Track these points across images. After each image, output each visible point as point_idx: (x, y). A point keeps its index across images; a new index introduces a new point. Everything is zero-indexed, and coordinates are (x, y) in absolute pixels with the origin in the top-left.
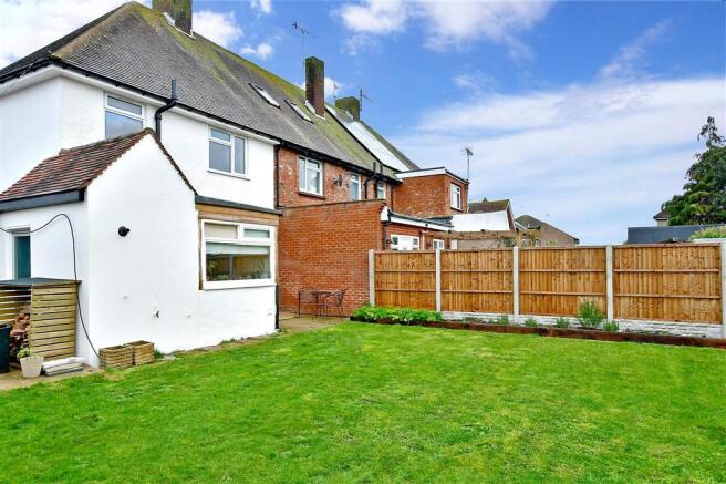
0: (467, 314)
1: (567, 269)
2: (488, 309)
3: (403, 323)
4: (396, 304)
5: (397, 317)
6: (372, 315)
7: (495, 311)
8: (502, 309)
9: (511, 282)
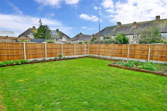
0: (34, 59)
1: (55, 48)
2: (40, 57)
3: (18, 64)
4: (8, 60)
5: (15, 63)
6: (4, 64)
7: (41, 57)
8: (43, 57)
9: (45, 51)
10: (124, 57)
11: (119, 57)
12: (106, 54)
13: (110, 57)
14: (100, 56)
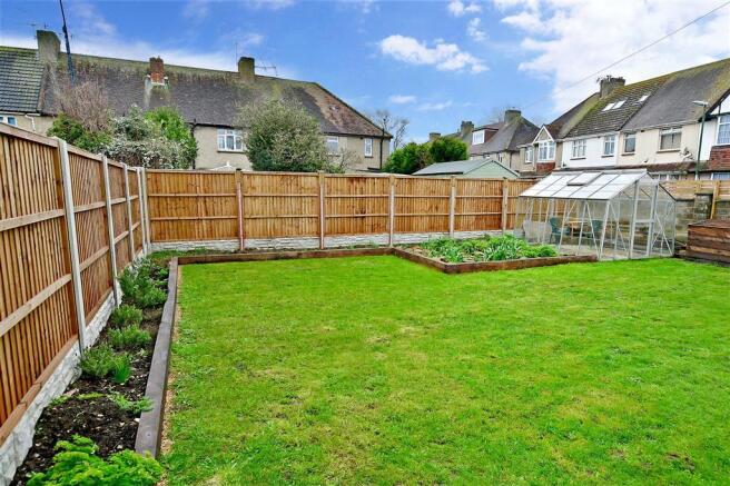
10: (373, 231)
11: (355, 233)
12: (287, 228)
13: (310, 243)
14: (250, 243)
